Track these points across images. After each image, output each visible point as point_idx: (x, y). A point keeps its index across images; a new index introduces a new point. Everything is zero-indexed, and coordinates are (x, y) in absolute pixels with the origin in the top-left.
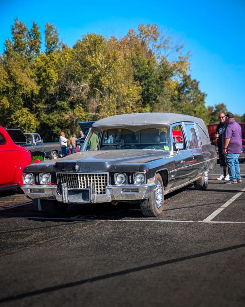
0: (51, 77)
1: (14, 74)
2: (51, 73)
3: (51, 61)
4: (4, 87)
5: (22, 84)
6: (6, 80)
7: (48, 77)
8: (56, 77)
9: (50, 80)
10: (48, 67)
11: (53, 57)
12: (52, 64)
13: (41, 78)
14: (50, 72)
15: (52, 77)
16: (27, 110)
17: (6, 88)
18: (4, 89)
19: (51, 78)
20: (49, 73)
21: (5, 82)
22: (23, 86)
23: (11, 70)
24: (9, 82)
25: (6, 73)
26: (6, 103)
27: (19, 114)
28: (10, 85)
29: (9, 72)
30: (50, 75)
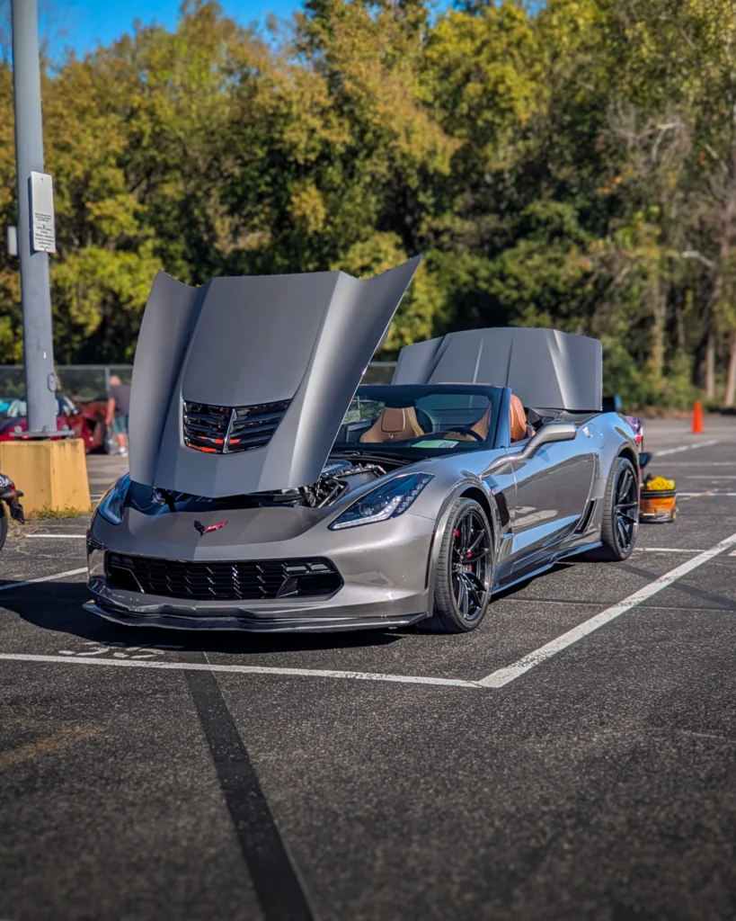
0: (507, 97)
1: (356, 83)
2: (508, 82)
3: (503, 34)
4: (313, 144)
5: (394, 125)
6: (323, 112)
7: (492, 98)
8: (526, 99)
9: (502, 112)
10: (493, 58)
11: (513, 19)
12: (509, 44)
13: (464, 108)
14: (501, 80)
15: (511, 99)
16: (392, 243)
17: (319, 147)
18: (313, 150)
19: (503, 105)
20: (496, 84)
21: (316, 123)
22: (396, 137)
23: (344, 72)
24: (335, 121)
25: (322, 84)
26: (314, 210)
27: (362, 257)
28: (339, 134)
29: (333, 80)
30: (501, 88)
